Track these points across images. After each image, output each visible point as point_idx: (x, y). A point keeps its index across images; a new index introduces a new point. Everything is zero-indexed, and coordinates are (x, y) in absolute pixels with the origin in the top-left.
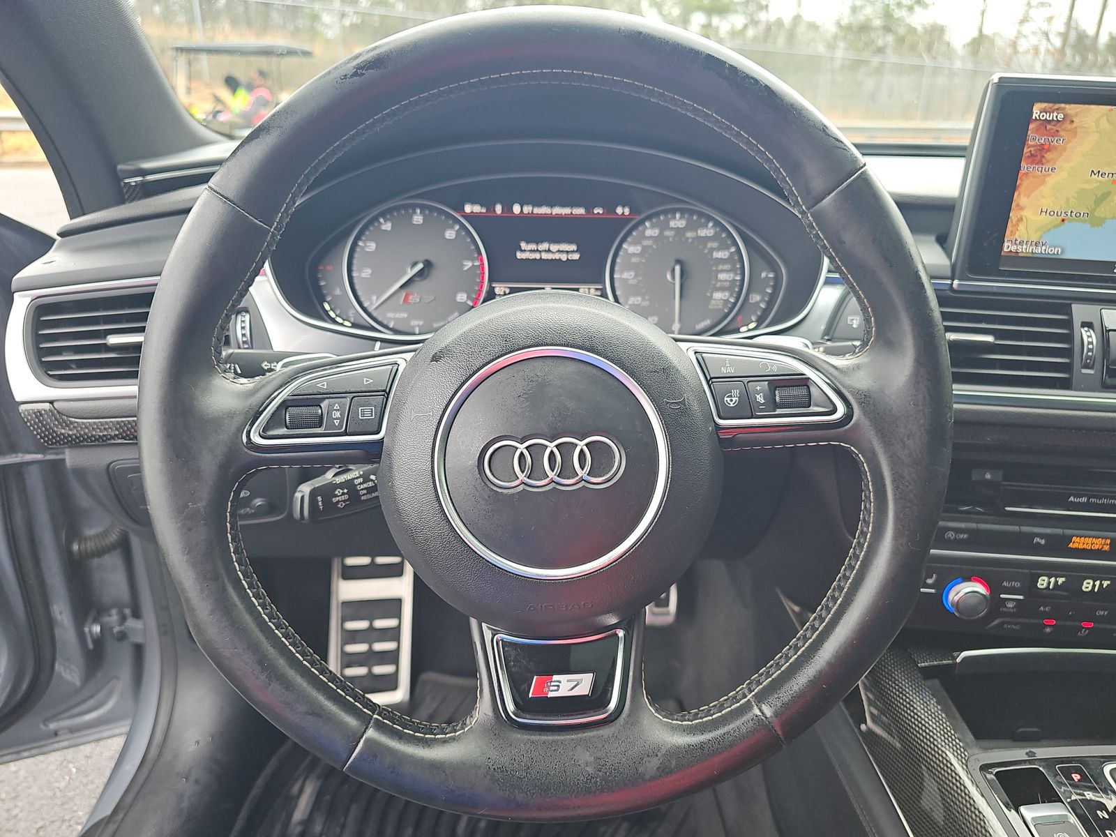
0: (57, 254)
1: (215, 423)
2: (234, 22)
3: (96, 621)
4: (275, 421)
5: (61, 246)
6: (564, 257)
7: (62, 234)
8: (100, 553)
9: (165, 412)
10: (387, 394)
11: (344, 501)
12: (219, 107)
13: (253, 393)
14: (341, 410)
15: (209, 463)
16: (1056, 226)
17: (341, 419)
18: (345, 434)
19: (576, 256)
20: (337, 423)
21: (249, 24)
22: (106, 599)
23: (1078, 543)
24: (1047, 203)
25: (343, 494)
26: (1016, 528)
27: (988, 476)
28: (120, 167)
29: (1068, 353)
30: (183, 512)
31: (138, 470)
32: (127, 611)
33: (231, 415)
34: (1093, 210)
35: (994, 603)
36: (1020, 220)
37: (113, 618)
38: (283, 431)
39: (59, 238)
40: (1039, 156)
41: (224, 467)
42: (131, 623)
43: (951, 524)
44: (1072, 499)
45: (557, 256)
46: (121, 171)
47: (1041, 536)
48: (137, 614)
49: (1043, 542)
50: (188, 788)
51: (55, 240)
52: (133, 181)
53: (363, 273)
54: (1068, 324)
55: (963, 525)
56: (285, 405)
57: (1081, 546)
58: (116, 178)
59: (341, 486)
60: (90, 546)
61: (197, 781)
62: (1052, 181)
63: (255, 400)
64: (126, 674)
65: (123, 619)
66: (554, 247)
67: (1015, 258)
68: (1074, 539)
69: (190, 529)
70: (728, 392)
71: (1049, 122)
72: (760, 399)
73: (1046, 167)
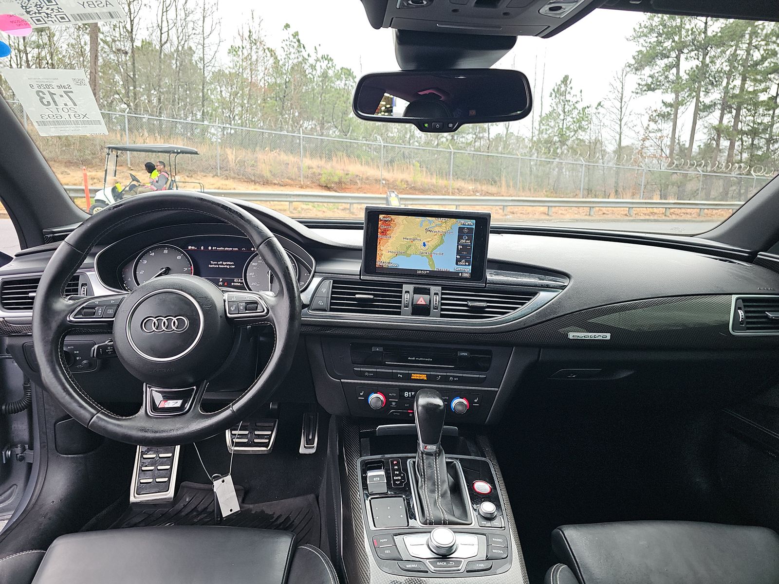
0: (14, 263)
1: (58, 313)
2: (151, 131)
3: (8, 449)
4: (79, 313)
5: (16, 259)
6: (228, 267)
7: (16, 256)
8: (16, 411)
9: (42, 309)
10: (118, 306)
11: (111, 352)
12: (135, 183)
13: (73, 305)
14: (102, 310)
15: (54, 325)
16: (394, 257)
17: (101, 313)
18: (102, 318)
19: (233, 267)
20: (100, 314)
21: (161, 132)
22: (16, 440)
23: (414, 377)
24: (390, 249)
25: (111, 349)
26: (391, 371)
27: (378, 350)
28: (44, 230)
29: (400, 302)
30: (44, 340)
31: (33, 346)
32: (27, 446)
33: (64, 311)
34: (407, 251)
35: (388, 403)
36: (382, 254)
37: (18, 450)
38: (81, 316)
39: (14, 257)
40: (384, 233)
41: (60, 327)
42: (28, 452)
43: (367, 370)
44: (409, 358)
45: (226, 266)
46: (45, 232)
47: (400, 374)
48: (31, 448)
49: (401, 376)
50: (44, 521)
51: (13, 258)
52: (49, 236)
53: (140, 273)
54: (401, 292)
55: (371, 370)
56: (83, 308)
57: (416, 378)
58: (42, 235)
59: (110, 346)
60: (12, 407)
61: (50, 519)
62: (390, 241)
63: (73, 307)
64: (21, 484)
65: (24, 450)
66: (224, 263)
67: (382, 268)
68: (412, 375)
69: (45, 346)
70: (232, 306)
71: (387, 221)
72: (241, 308)
73: (388, 236)
